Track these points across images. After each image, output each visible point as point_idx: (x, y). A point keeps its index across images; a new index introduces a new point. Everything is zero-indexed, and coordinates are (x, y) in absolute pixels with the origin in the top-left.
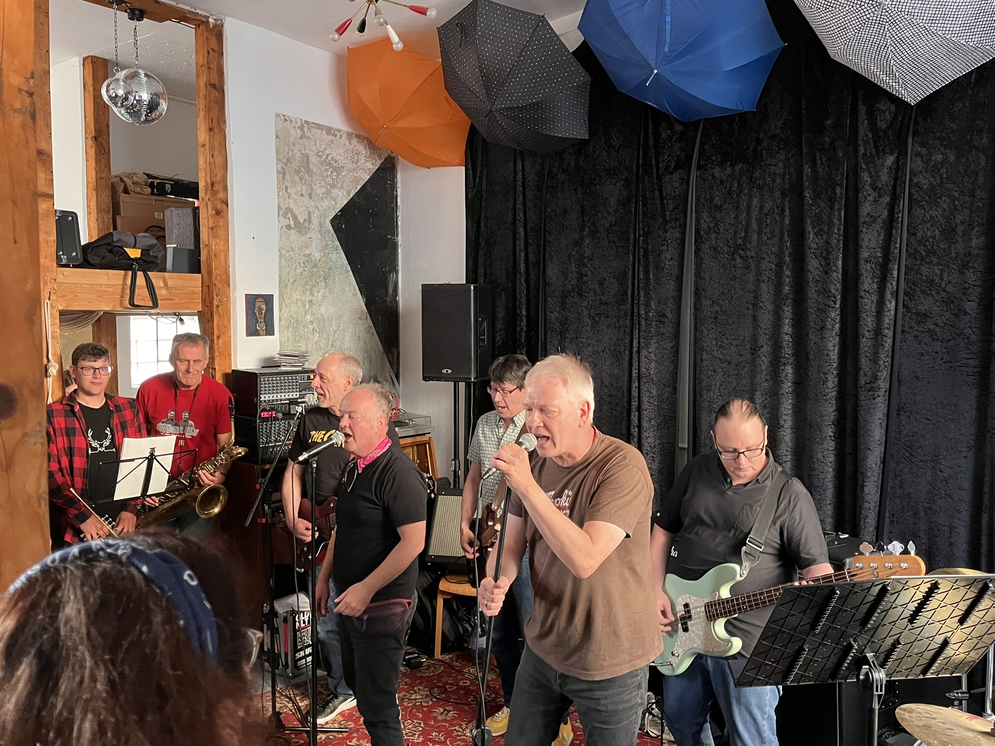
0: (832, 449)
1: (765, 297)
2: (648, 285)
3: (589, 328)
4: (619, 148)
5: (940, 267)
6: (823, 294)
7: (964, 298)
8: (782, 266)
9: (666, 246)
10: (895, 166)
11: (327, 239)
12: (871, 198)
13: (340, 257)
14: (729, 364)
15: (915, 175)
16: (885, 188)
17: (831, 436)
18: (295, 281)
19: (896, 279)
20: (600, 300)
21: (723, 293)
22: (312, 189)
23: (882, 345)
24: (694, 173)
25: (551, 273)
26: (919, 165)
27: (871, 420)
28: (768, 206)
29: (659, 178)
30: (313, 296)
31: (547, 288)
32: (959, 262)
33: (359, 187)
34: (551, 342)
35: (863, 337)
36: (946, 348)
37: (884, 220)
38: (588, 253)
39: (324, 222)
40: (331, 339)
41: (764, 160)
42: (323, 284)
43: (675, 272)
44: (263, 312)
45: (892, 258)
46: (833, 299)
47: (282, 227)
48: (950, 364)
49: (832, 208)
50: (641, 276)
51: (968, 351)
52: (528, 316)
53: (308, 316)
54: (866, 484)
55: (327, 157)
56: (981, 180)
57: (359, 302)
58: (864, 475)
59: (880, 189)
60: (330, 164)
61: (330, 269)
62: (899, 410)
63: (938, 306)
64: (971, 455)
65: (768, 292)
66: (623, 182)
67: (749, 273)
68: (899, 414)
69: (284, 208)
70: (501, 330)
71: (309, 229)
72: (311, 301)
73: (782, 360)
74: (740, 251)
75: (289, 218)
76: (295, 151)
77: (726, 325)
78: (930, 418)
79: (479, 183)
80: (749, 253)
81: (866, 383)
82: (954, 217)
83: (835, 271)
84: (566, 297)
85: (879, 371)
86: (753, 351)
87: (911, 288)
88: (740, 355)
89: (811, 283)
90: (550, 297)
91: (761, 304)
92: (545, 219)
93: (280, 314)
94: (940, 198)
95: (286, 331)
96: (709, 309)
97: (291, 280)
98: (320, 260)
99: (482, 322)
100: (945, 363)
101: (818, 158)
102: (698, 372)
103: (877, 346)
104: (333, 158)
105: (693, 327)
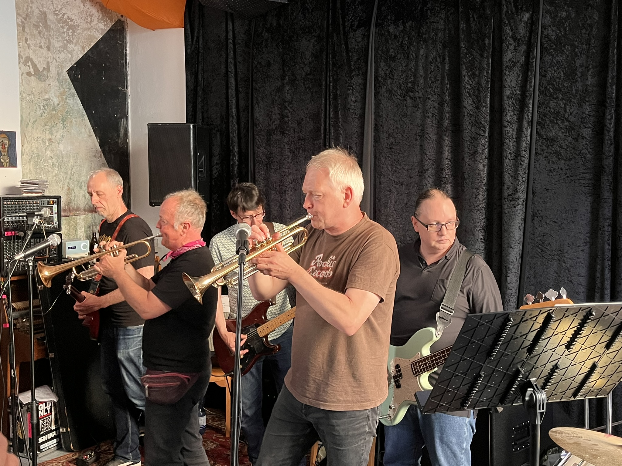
0: (482, 249)
1: (430, 130)
2: (337, 123)
3: (289, 160)
4: (312, 11)
5: (564, 101)
6: (476, 125)
7: (582, 126)
8: (443, 104)
9: (351, 90)
10: (530, 21)
11: (64, 87)
12: (512, 47)
13: (76, 103)
14: (402, 184)
15: (545, 29)
16: (523, 39)
17: (481, 239)
18: (36, 121)
19: (531, 112)
20: (299, 137)
21: (397, 128)
22: (50, 43)
23: (521, 164)
24: (373, 30)
25: (258, 116)
26: (548, 20)
27: (512, 224)
28: (432, 55)
29: (346, 34)
30: (52, 135)
31: (255, 128)
32: (578, 97)
33: (93, 44)
34: (259, 172)
35: (506, 159)
36: (568, 165)
37: (522, 65)
38: (288, 97)
39: (62, 72)
40: (69, 173)
41: (429, 18)
42: (61, 125)
43: (358, 112)
44: (6, 146)
45: (528, 94)
46: (483, 128)
47: (23, 74)
48: (572, 178)
49: (482, 56)
50: (331, 116)
51: (585, 168)
52: (240, 152)
53: (48, 153)
54: (509, 275)
55: (63, 15)
56: (595, 31)
57: (94, 142)
58: (507, 268)
59: (519, 40)
60: (65, 22)
61: (67, 112)
62: (533, 216)
63: (563, 133)
64: (587, 248)
65: (432, 126)
66: (316, 39)
67: (417, 110)
68: (533, 219)
69: (24, 57)
70: (217, 164)
71: (48, 77)
72: (50, 139)
73: (444, 180)
74: (410, 93)
75: (29, 66)
76: (34, 8)
77: (399, 154)
78: (556, 220)
79: (196, 41)
80: (417, 95)
81: (509, 195)
82: (575, 62)
83: (485, 106)
84: (271, 135)
85: (518, 185)
86: (420, 174)
87: (542, 118)
88: (411, 177)
89: (466, 116)
90: (257, 135)
91: (427, 136)
92: (252, 71)
93: (22, 149)
94: (564, 46)
95: (28, 164)
96: (386, 141)
97: (32, 121)
98: (58, 105)
99: (200, 157)
100: (568, 177)
101: (471, 16)
102: (377, 192)
103: (517, 165)
104: (68, 17)
105: (373, 156)
